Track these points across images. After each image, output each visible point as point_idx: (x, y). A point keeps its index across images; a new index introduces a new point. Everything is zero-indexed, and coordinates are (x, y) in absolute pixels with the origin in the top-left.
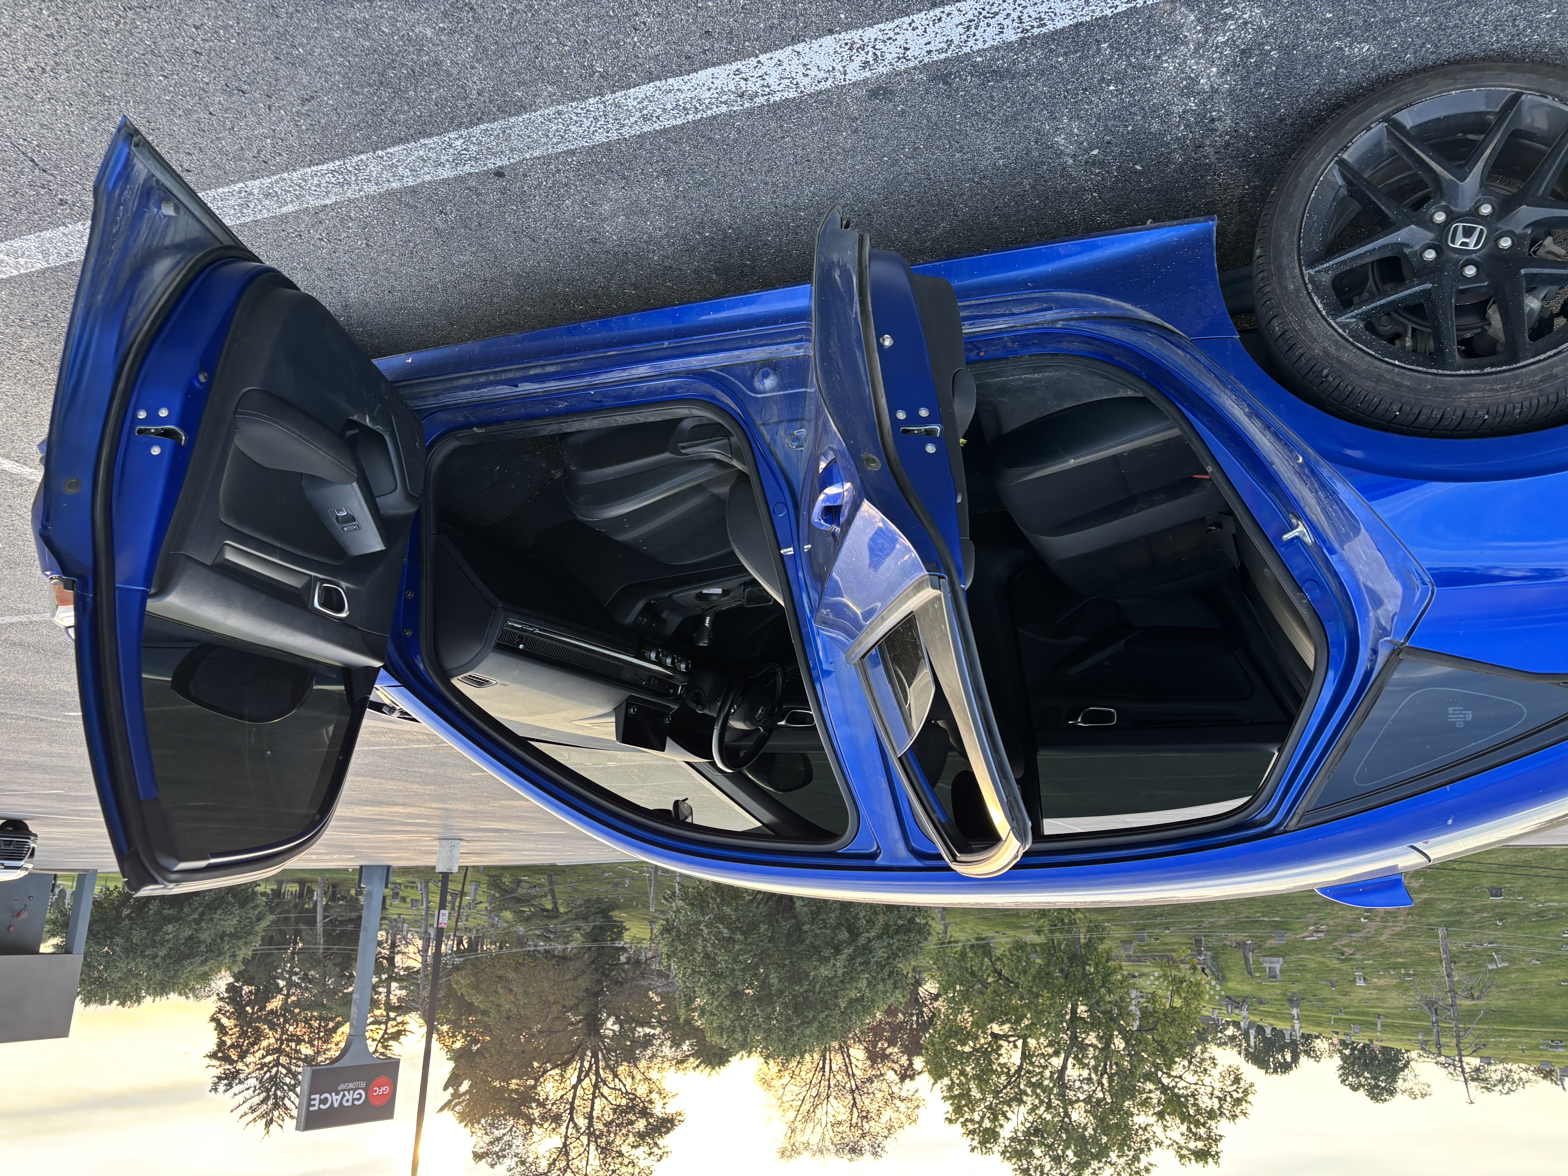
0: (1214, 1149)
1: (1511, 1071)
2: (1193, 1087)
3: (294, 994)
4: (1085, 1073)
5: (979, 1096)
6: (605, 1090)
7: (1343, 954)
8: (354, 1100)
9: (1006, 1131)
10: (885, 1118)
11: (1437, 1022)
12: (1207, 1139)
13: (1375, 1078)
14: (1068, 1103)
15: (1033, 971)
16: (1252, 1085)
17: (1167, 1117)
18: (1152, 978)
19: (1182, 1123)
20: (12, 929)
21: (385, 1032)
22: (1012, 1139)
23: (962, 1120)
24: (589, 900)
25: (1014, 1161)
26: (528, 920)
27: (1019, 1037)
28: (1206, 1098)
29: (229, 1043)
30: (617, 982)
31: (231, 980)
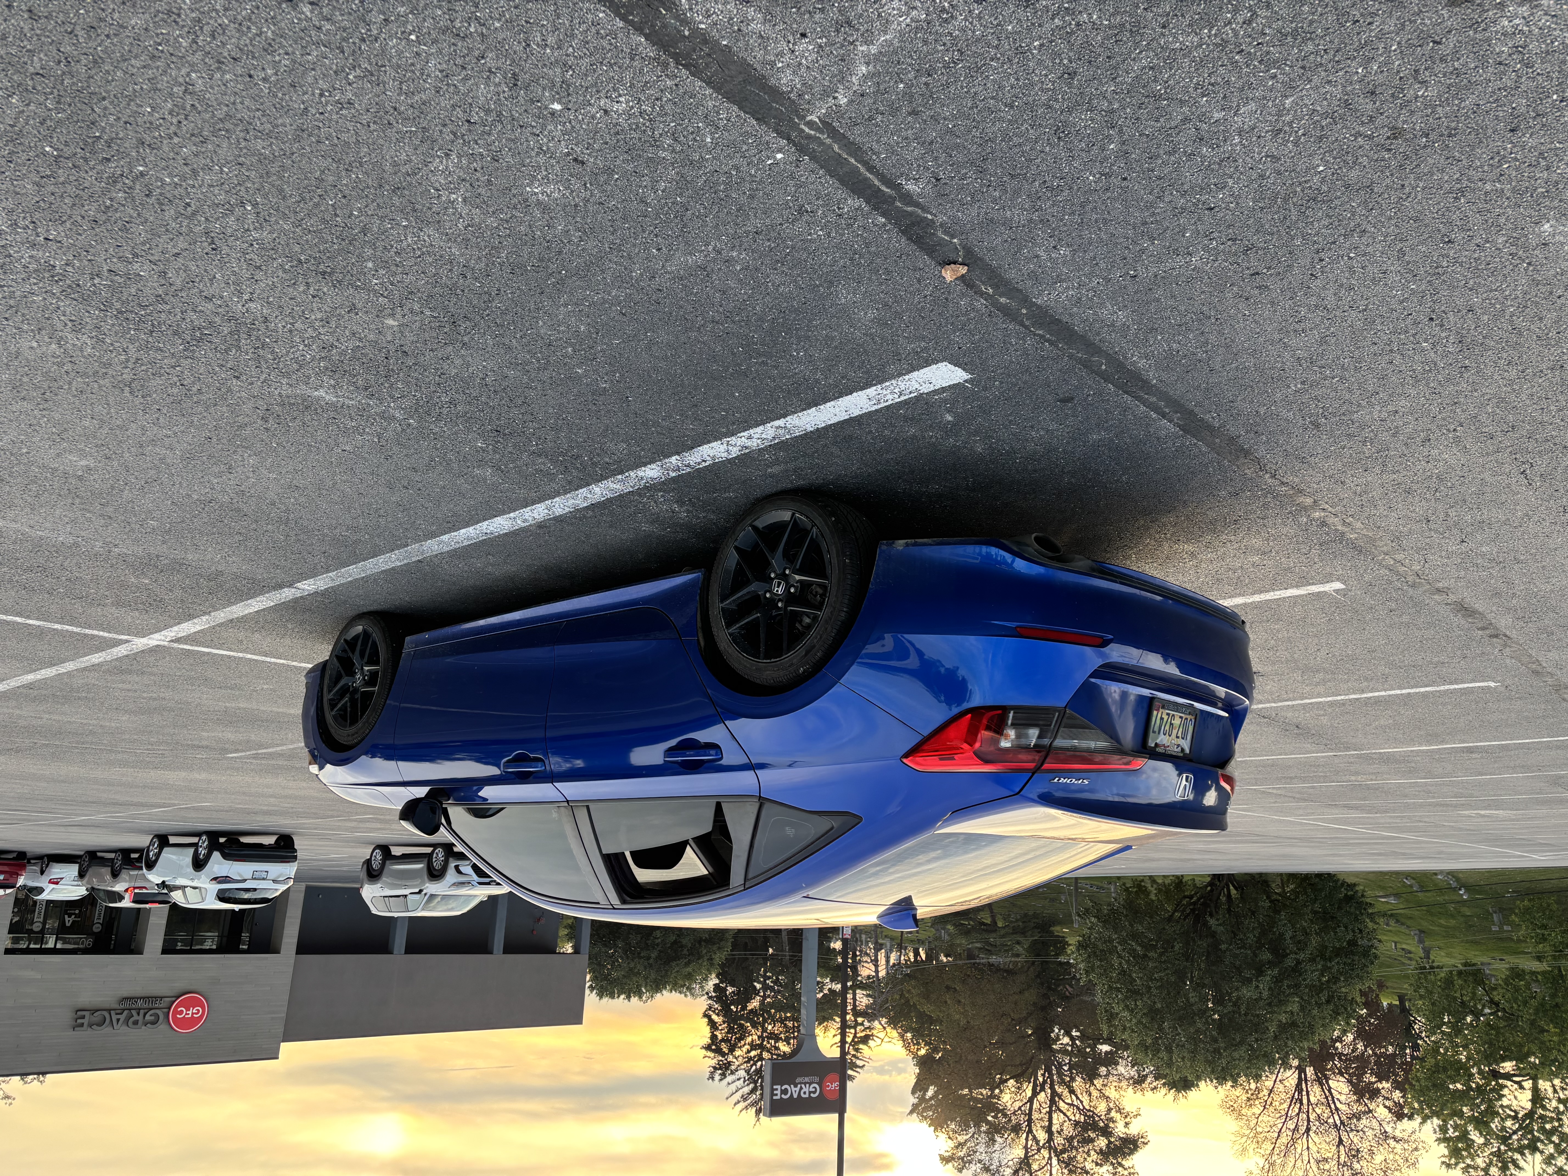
3: (769, 996)
5: (1480, 1140)
6: (1062, 1105)
8: (810, 1092)
15: (1535, 1002)
20: (535, 932)
21: (855, 1036)
23: (1462, 1165)
26: (968, 933)
27: (1527, 1078)
29: (720, 1037)
31: (717, 982)
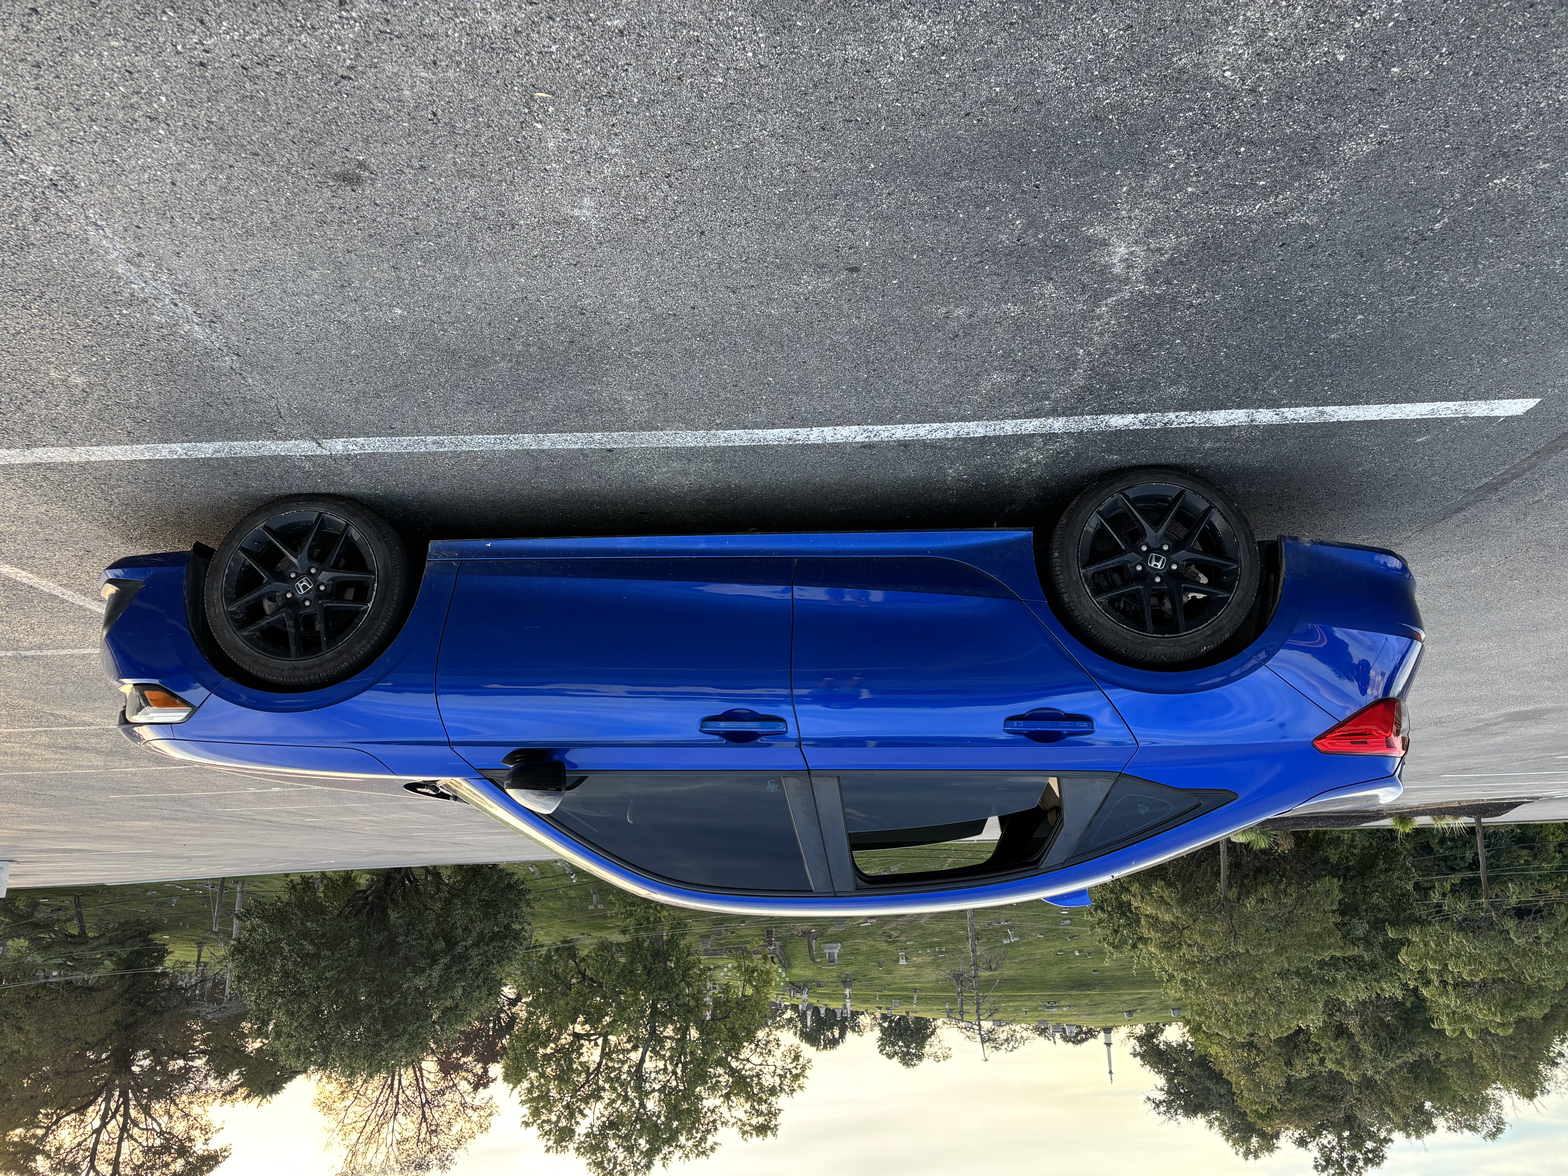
0: (774, 1122)
1: (1014, 1031)
2: (758, 1067)
4: (661, 1065)
5: (558, 1096)
6: (135, 1132)
7: (890, 937)
9: (582, 1128)
10: (455, 1129)
11: (961, 992)
12: (767, 1114)
13: (908, 1047)
14: (644, 1095)
15: (617, 970)
16: (809, 1061)
17: (733, 1098)
18: (725, 970)
19: (746, 1102)
22: (587, 1135)
23: (539, 1122)
24: (126, 923)
25: (588, 1156)
26: (48, 947)
27: (600, 1035)
28: (768, 1077)
30: (155, 1012)
